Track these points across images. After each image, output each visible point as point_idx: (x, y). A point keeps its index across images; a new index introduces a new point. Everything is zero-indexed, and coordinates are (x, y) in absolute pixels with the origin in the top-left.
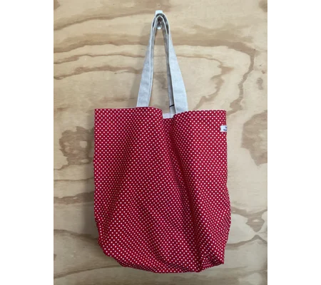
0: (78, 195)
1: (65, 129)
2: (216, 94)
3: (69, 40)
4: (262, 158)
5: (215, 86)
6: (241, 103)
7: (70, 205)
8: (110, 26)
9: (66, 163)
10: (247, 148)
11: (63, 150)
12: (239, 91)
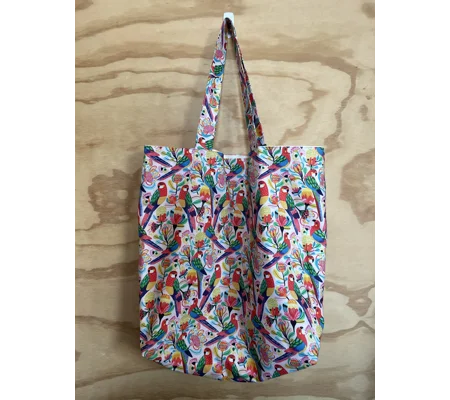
0: (113, 267)
1: (98, 173)
2: (305, 126)
3: (104, 50)
4: (367, 214)
5: (304, 115)
6: (339, 139)
7: (103, 281)
8: (162, 32)
9: (98, 221)
10: (348, 199)
11: (93, 202)
12: (335, 123)
